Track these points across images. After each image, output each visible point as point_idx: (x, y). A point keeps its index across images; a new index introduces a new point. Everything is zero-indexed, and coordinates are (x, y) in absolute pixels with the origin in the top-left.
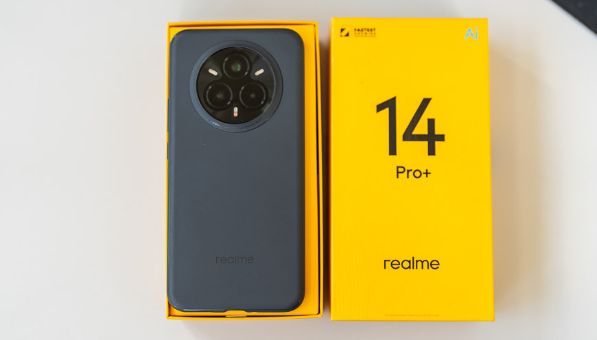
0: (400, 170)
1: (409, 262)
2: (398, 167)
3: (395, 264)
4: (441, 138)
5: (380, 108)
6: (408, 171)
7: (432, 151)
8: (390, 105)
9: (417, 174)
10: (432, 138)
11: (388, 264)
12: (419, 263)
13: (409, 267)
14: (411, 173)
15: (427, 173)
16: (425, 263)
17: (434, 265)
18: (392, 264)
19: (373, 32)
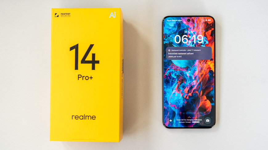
0: (79, 76)
1: (83, 116)
2: (79, 75)
3: (77, 117)
4: (98, 62)
5: (71, 49)
6: (83, 77)
7: (93, 68)
8: (76, 47)
9: (87, 78)
10: (94, 62)
11: (74, 117)
12: (87, 117)
13: (83, 119)
14: (84, 78)
15: (91, 78)
16: (90, 117)
17: (93, 118)
18: (75, 117)
19: (69, 15)
